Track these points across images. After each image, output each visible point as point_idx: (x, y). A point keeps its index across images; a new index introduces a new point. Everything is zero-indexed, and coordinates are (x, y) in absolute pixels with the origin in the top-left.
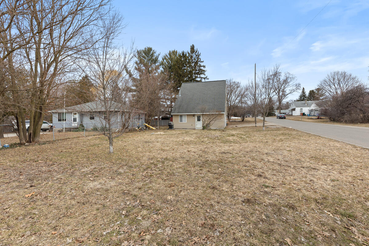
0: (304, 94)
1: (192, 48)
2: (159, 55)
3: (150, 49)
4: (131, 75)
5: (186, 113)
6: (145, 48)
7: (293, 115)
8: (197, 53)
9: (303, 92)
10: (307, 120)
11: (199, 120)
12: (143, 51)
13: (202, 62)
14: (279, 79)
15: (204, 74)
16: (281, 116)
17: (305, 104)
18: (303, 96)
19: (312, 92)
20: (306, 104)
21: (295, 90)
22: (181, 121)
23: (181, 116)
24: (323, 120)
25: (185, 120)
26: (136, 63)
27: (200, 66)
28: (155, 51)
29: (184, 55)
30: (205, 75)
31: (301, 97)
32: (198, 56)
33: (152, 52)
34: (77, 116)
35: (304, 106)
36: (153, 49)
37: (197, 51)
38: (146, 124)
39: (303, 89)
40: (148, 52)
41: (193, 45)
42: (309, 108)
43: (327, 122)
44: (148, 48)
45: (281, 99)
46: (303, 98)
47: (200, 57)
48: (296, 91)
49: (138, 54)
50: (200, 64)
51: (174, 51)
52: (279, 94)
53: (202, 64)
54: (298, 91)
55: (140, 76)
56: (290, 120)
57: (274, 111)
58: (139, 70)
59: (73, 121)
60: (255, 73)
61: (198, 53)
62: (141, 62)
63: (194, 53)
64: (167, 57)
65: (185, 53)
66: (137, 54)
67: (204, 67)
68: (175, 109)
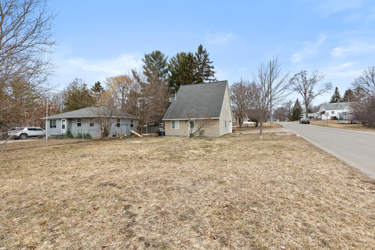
0: (338, 94)
1: (200, 48)
2: (167, 58)
3: (158, 53)
4: (139, 80)
6: (153, 52)
7: (322, 119)
9: (336, 92)
10: (335, 125)
11: (192, 126)
13: (211, 63)
14: (305, 78)
15: (212, 76)
16: (304, 120)
17: (337, 106)
18: (336, 97)
19: (348, 93)
20: (339, 107)
21: (325, 90)
22: (173, 127)
23: (173, 122)
24: (357, 125)
26: (144, 67)
27: (209, 67)
28: (163, 54)
30: (214, 76)
31: (333, 98)
32: (206, 56)
33: (161, 55)
34: (65, 123)
35: (336, 108)
37: (205, 52)
39: (337, 88)
40: (157, 56)
41: (201, 45)
42: (342, 110)
43: (358, 127)
44: (156, 51)
45: (308, 100)
46: (336, 99)
47: (208, 57)
48: (327, 91)
49: (146, 58)
50: (208, 65)
51: (183, 53)
52: (305, 96)
53: (210, 65)
54: (328, 91)
55: (148, 80)
57: (302, 114)
58: (147, 74)
59: (62, 128)
61: (206, 54)
62: (149, 67)
63: (202, 54)
64: (175, 59)
66: (144, 58)
67: (213, 67)
68: (168, 114)
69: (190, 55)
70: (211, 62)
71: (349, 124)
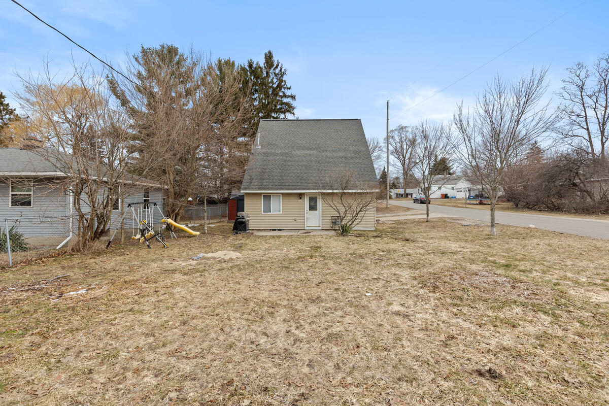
1: (269, 57)
2: (195, 64)
3: (173, 51)
4: (124, 102)
5: (283, 189)
6: (163, 46)
8: (279, 68)
11: (313, 207)
12: (157, 52)
15: (291, 113)
17: (443, 179)
20: (446, 181)
22: (268, 209)
23: (267, 197)
25: (277, 205)
26: (139, 75)
27: (285, 96)
28: (185, 57)
29: (253, 69)
30: (294, 114)
33: (178, 57)
36: (180, 51)
37: (278, 66)
38: (170, 221)
40: (169, 56)
41: (270, 52)
44: (169, 47)
47: (285, 78)
49: (144, 56)
50: (283, 92)
51: (229, 61)
53: (288, 92)
55: (149, 107)
56: (449, 206)
60: (388, 119)
61: (281, 70)
62: (151, 74)
63: (273, 69)
64: (214, 70)
65: (254, 65)
66: (140, 55)
67: (293, 97)
68: (251, 179)
69: (250, 66)
70: (289, 87)
71: (477, 204)
